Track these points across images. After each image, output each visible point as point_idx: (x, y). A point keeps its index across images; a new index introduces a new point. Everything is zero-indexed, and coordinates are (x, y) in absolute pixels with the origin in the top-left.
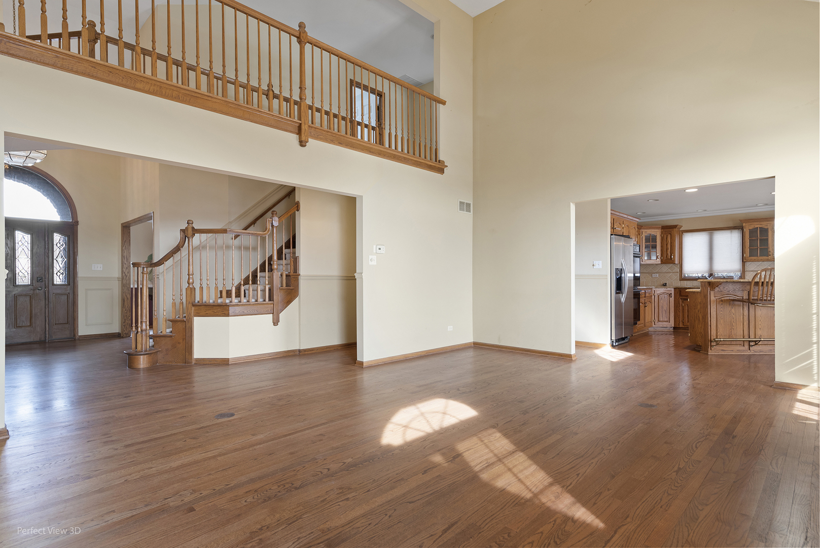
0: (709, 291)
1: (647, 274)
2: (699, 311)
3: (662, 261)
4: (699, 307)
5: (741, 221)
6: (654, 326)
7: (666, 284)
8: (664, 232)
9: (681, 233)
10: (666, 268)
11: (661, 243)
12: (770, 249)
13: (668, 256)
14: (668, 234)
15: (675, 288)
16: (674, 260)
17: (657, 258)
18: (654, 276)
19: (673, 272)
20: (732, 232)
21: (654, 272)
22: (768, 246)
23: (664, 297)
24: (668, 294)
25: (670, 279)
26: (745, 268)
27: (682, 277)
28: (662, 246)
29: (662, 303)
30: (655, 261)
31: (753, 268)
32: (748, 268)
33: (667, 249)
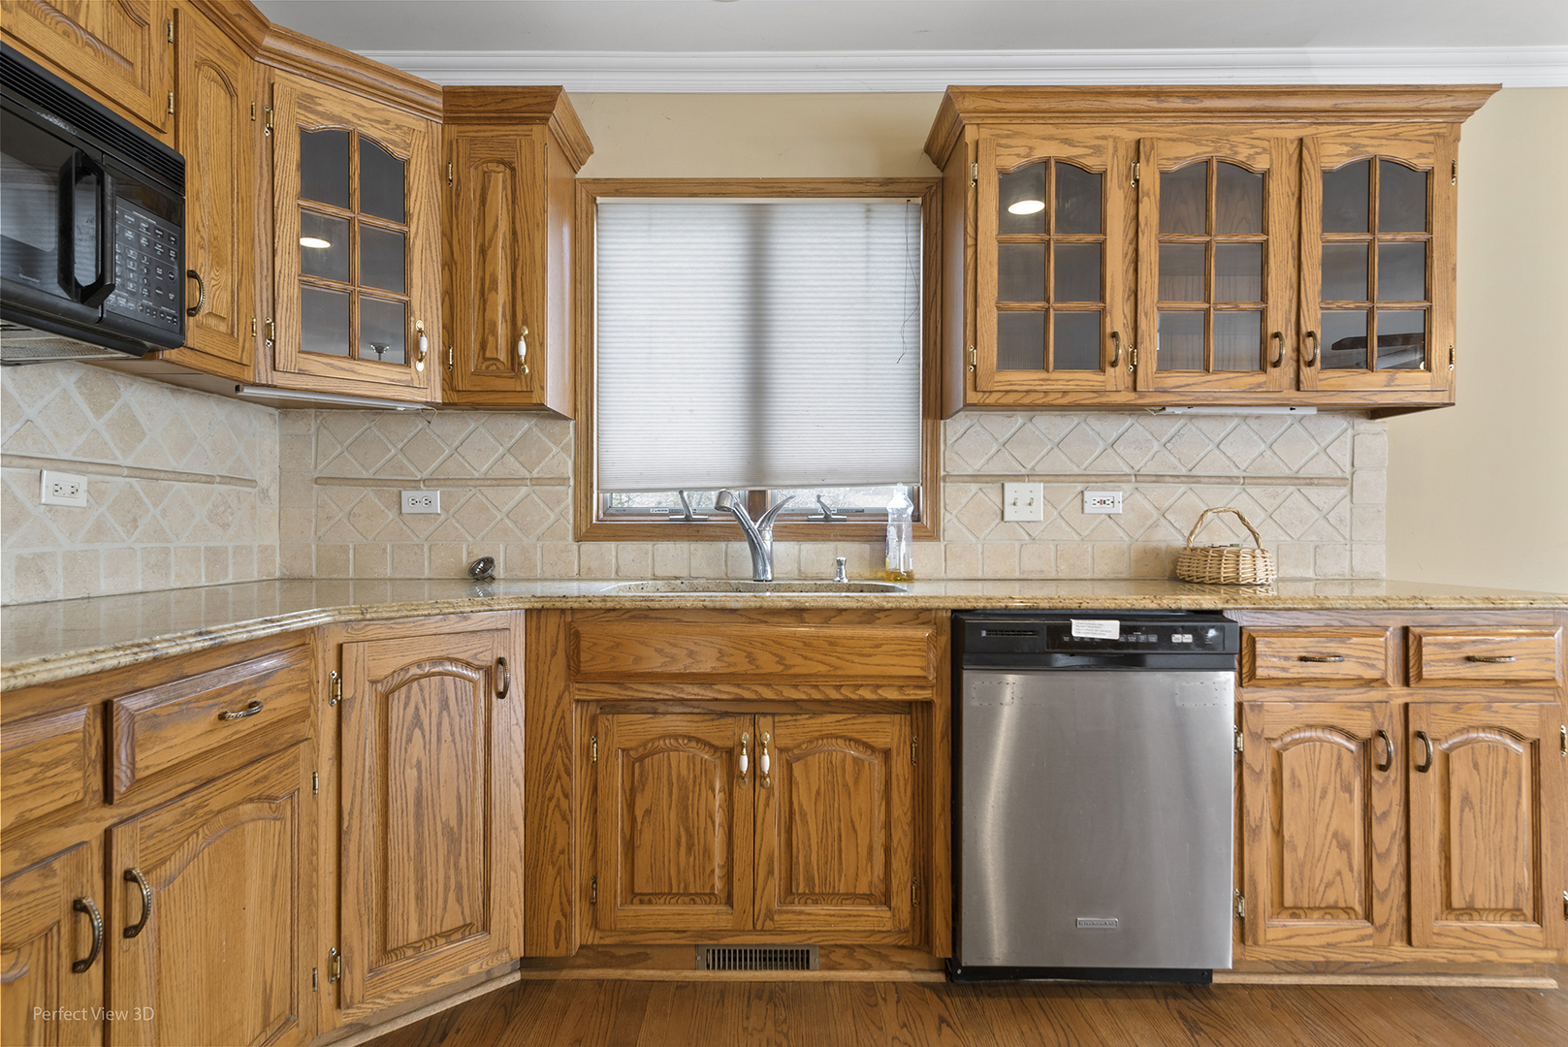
1: (369, 493)
3: (449, 382)
5: (956, 94)
6: (332, 1019)
7: (489, 562)
8: (463, 147)
9: (582, 196)
10: (484, 441)
11: (447, 236)
12: (1118, 319)
13: (491, 339)
14: (492, 166)
15: (538, 605)
16: (538, 379)
17: (411, 353)
18: (415, 502)
19: (535, 474)
20: (874, 215)
21: (413, 474)
22: (1102, 299)
23: (435, 706)
24: (478, 668)
25: (518, 532)
26: (938, 456)
27: (589, 507)
28: (449, 265)
29: (419, 763)
30: (396, 374)
31: (983, 461)
32: (955, 457)
33: (483, 285)
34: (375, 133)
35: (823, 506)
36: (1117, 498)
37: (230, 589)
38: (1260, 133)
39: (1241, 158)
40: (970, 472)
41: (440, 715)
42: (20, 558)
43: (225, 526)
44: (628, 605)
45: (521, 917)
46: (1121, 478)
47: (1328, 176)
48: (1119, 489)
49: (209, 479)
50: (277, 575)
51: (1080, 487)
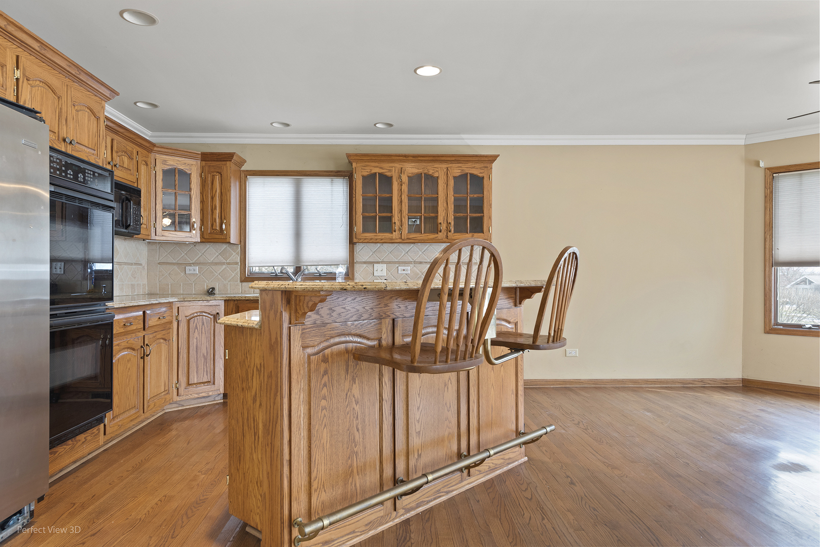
0: (286, 325)
1: (175, 267)
2: (254, 400)
3: (202, 236)
4: (255, 383)
5: (348, 156)
6: (176, 398)
7: (213, 289)
8: (207, 168)
9: (243, 175)
10: (212, 252)
11: (202, 193)
12: (396, 219)
13: (215, 223)
14: (215, 173)
15: (228, 299)
16: (228, 235)
17: (192, 228)
18: (190, 270)
19: (228, 261)
20: (334, 182)
21: (189, 261)
22: (392, 213)
23: (201, 324)
24: (212, 315)
25: (222, 279)
26: (354, 256)
27: (245, 272)
28: (202, 202)
29: (197, 338)
30: (187, 234)
31: (368, 257)
32: (359, 256)
33: (212, 208)
34: (182, 168)
35: (318, 271)
36: (409, 268)
37: (136, 296)
38: (436, 166)
39: (430, 173)
40: (364, 261)
41: (202, 326)
43: (135, 278)
44: (252, 299)
45: (223, 382)
46: (410, 263)
47: (455, 178)
48: (409, 266)
49: (131, 264)
50: (147, 293)
51: (397, 265)
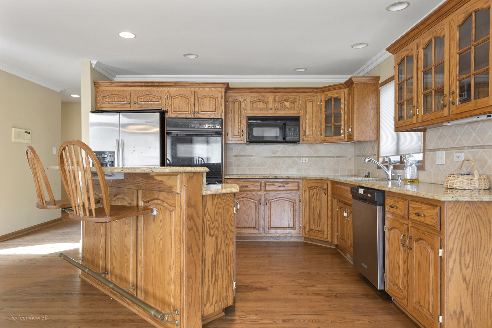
8: (349, 92)
11: (347, 109)
12: (415, 100)
16: (353, 135)
23: (316, 194)
24: (322, 189)
31: (433, 144)
32: (428, 143)
33: (349, 118)
34: (335, 96)
36: (462, 156)
39: (438, 35)
40: (431, 148)
41: (316, 196)
42: (298, 169)
43: (338, 165)
46: (463, 148)
48: (463, 152)
49: (334, 157)
51: (454, 152)
